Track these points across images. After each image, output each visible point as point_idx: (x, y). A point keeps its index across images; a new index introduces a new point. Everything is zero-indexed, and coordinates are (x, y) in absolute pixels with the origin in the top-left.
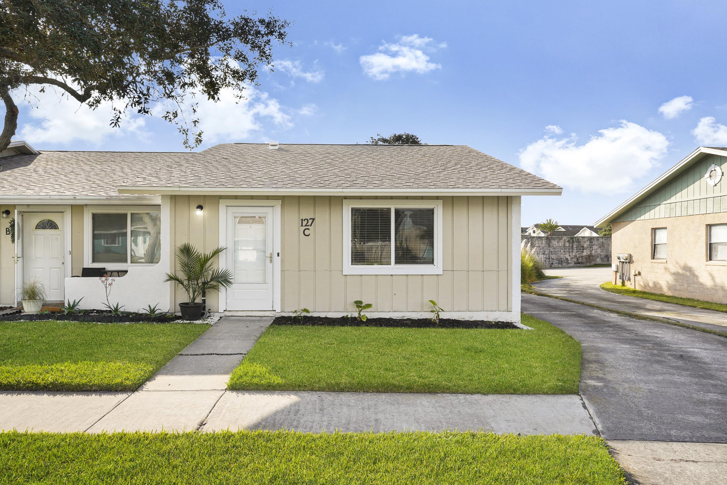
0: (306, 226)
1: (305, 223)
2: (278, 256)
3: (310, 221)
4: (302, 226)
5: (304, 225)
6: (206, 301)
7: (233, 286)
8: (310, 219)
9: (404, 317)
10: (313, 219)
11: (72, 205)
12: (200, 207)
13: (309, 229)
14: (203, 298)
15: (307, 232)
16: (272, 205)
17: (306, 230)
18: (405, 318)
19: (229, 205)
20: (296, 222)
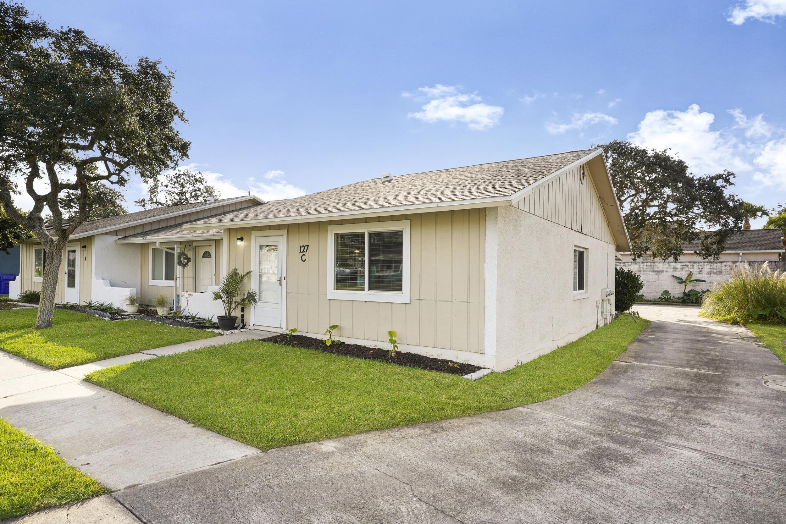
0: (303, 252)
1: (302, 249)
2: (285, 279)
3: (306, 247)
4: (300, 252)
5: (302, 251)
6: (245, 316)
7: (259, 304)
8: (306, 246)
9: (376, 346)
10: (308, 246)
11: (180, 242)
12: (242, 239)
13: (305, 255)
14: (242, 313)
15: (304, 258)
16: (281, 234)
17: (304, 256)
18: (377, 348)
19: (257, 236)
20: (297, 249)
